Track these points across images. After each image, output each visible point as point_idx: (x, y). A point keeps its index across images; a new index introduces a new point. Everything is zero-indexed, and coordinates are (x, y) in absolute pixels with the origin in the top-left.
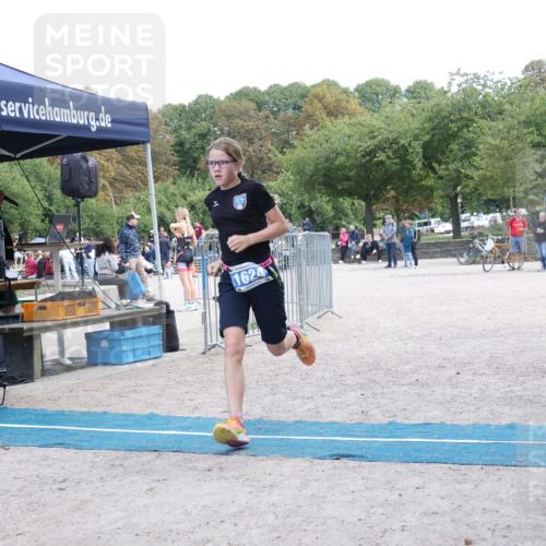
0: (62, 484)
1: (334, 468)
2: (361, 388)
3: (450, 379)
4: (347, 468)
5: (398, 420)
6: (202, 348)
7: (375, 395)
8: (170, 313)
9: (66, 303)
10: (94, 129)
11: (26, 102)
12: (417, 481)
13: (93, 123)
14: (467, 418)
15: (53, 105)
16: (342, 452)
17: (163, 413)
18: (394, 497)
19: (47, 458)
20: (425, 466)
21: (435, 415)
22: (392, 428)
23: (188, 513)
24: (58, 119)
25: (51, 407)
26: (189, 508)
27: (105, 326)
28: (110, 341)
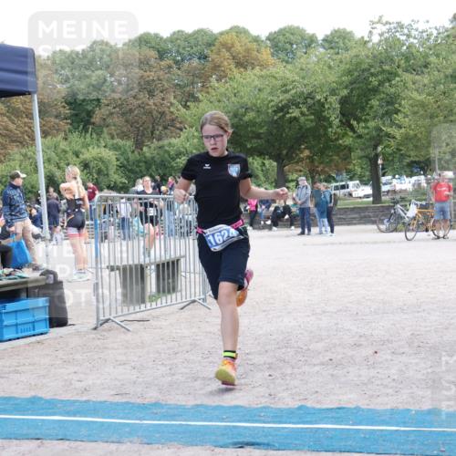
2: (269, 368)
3: (367, 359)
5: (309, 404)
6: (93, 322)
7: (284, 376)
8: (58, 284)
14: (385, 403)
16: (246, 440)
17: (48, 396)
21: (350, 398)
22: (302, 413)
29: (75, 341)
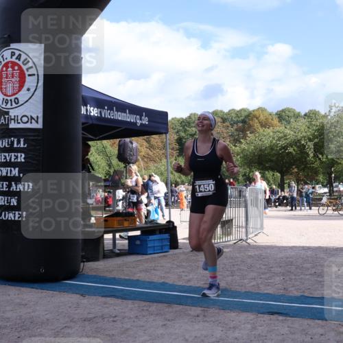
0: (114, 318)
1: (271, 320)
2: (283, 275)
4: (278, 320)
5: (306, 294)
7: (291, 279)
8: (175, 228)
9: (118, 218)
10: (139, 125)
11: (104, 109)
12: (321, 331)
13: (138, 121)
15: (117, 111)
16: (276, 311)
17: (171, 283)
18: (308, 339)
19: (105, 303)
24: (120, 119)
25: (109, 275)
26: (187, 337)
27: (138, 233)
28: (141, 241)
29: (182, 257)
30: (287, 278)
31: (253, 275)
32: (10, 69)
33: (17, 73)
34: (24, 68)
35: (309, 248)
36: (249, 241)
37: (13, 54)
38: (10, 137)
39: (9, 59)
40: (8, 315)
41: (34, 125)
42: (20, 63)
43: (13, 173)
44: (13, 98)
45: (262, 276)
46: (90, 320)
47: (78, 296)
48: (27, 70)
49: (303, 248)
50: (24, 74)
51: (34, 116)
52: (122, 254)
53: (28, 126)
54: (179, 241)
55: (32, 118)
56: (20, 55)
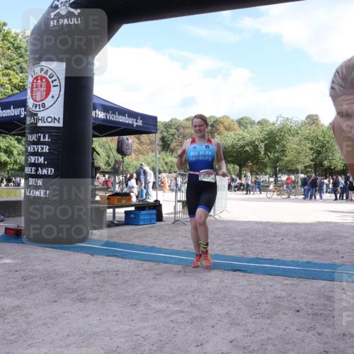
0: (117, 273)
1: (234, 275)
2: (242, 242)
3: (279, 241)
4: (239, 275)
5: (259, 257)
6: (173, 221)
7: (248, 246)
8: (160, 205)
9: (118, 197)
10: (135, 126)
11: (109, 113)
12: (270, 283)
13: (135, 123)
14: (289, 258)
15: (119, 114)
16: (237, 268)
17: (158, 247)
18: (261, 289)
19: (110, 261)
20: (273, 277)
21: (275, 256)
22: (257, 260)
23: (172, 290)
24: (121, 121)
26: (172, 287)
27: (133, 209)
28: (135, 215)
29: (166, 227)
30: (245, 245)
31: (219, 242)
32: (39, 81)
33: (44, 84)
34: (50, 80)
35: (261, 223)
36: (216, 217)
37: (42, 70)
38: (38, 133)
39: (39, 74)
40: (37, 267)
41: (56, 124)
42: (47, 77)
43: (40, 160)
44: (41, 103)
45: (227, 243)
46: (98, 273)
47: (88, 255)
48: (52, 82)
49: (256, 223)
50: (50, 85)
51: (57, 118)
52: (119, 224)
53: (52, 125)
54: (164, 216)
55: (55, 118)
56: (47, 71)
